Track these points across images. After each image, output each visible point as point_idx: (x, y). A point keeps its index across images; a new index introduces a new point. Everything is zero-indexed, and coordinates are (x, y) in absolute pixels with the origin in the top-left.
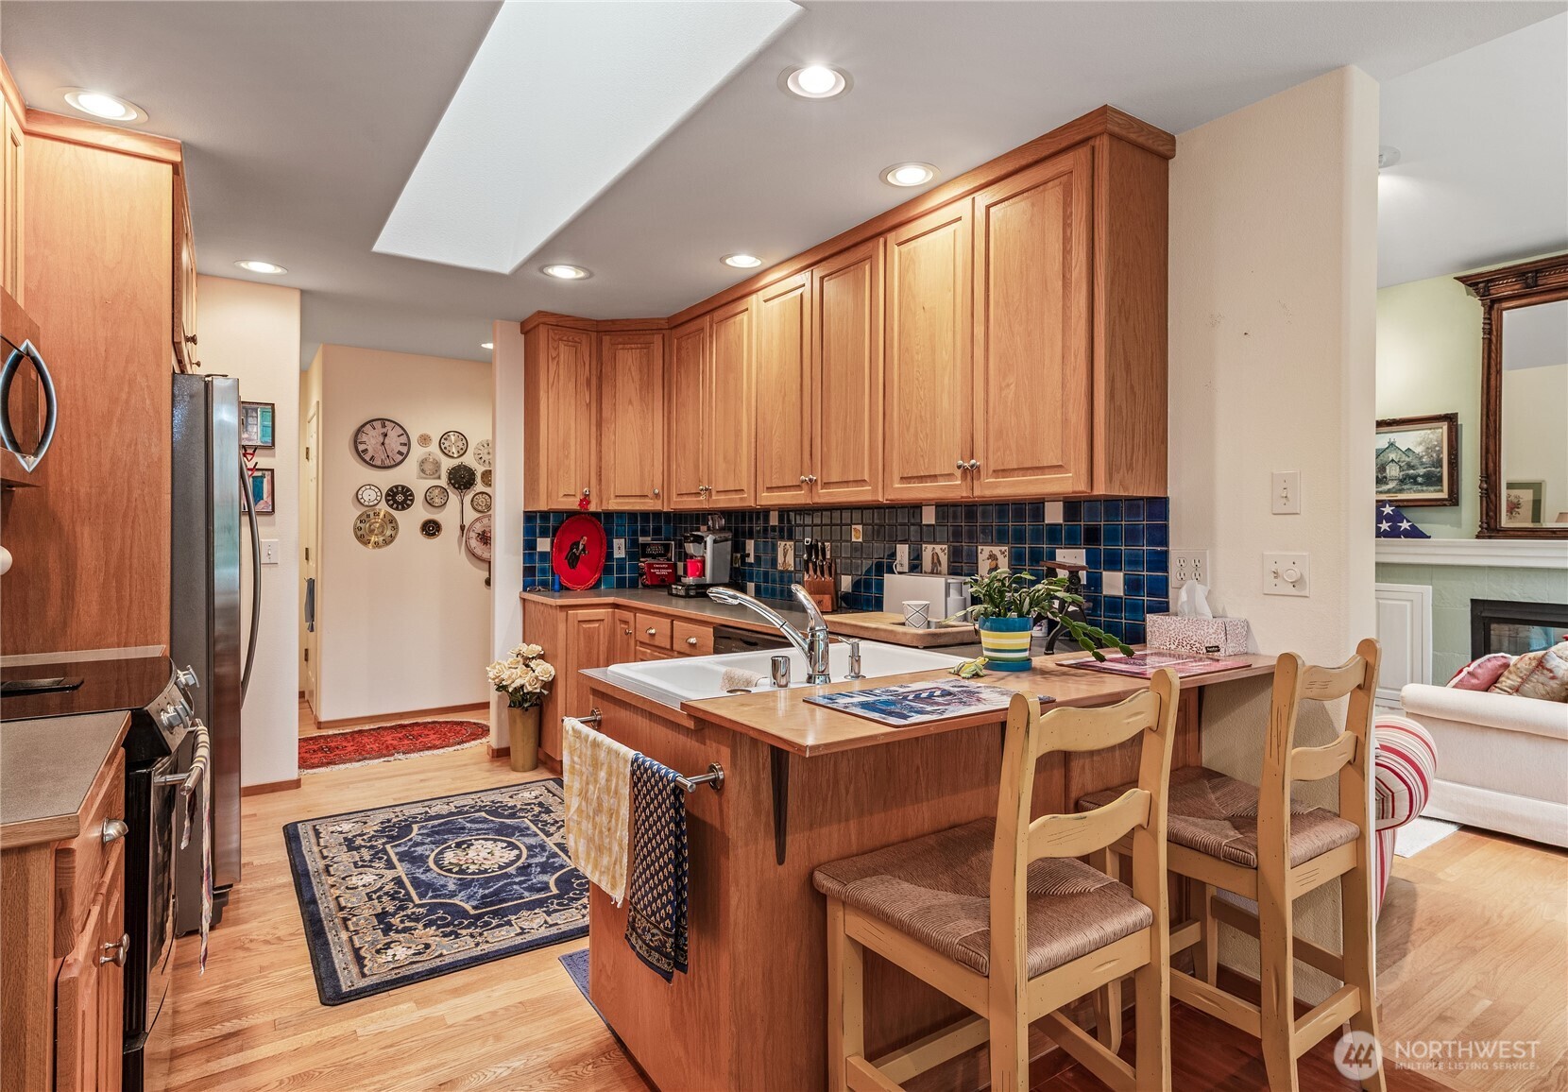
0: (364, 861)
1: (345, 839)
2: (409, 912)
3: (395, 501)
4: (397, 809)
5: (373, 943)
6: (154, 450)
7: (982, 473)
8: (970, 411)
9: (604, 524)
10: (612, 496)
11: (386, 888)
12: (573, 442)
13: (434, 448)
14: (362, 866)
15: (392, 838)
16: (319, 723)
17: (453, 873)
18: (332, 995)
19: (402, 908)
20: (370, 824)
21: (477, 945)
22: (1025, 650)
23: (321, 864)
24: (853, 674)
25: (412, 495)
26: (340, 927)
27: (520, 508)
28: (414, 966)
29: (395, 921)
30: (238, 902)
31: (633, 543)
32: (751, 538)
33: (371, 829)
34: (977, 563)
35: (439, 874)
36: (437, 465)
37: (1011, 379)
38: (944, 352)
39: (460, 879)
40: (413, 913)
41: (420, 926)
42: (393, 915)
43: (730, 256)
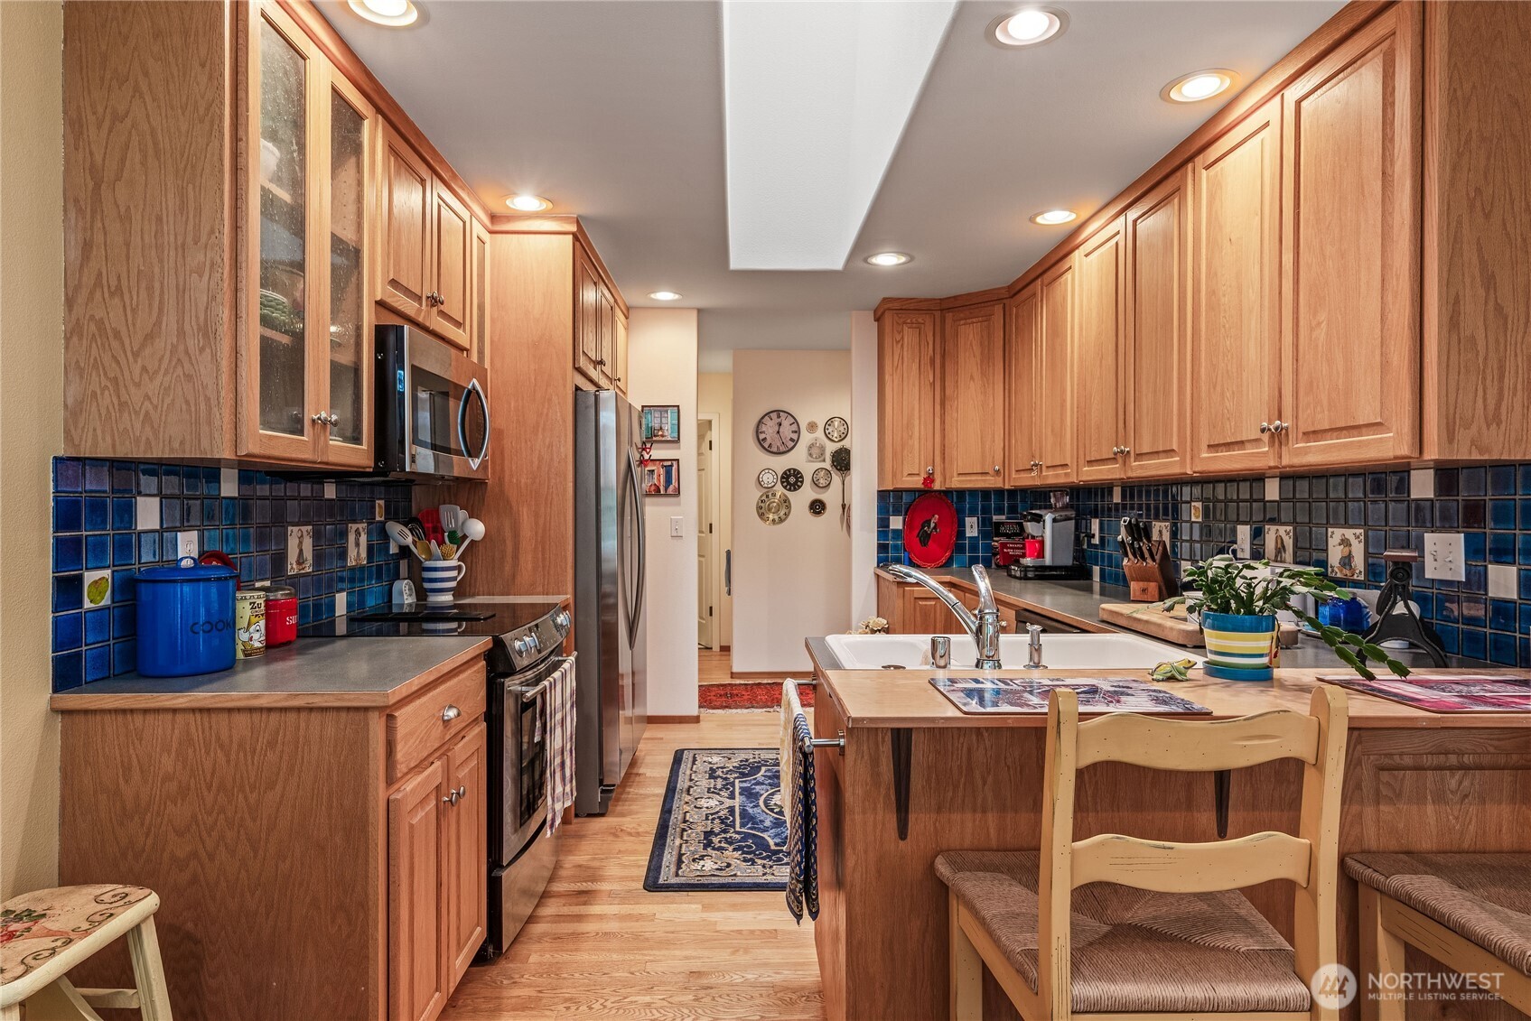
0: (715, 788)
1: (711, 769)
2: (728, 835)
3: (789, 483)
4: (757, 752)
5: (693, 853)
6: (562, 449)
7: (1290, 437)
8: (1278, 360)
9: (953, 503)
10: (955, 474)
11: (720, 814)
12: (916, 422)
13: (820, 433)
14: (713, 792)
15: (743, 775)
16: (732, 673)
17: (773, 812)
18: (653, 884)
19: (725, 831)
20: (733, 760)
21: (764, 874)
22: (1261, 656)
23: (688, 784)
24: (1032, 664)
25: (802, 477)
26: (678, 835)
27: (875, 488)
28: (713, 878)
29: (715, 840)
30: (626, 801)
31: (985, 522)
32: (1096, 517)
33: (735, 762)
34: (1327, 550)
35: (763, 811)
36: (822, 449)
37: (1322, 316)
38: (1251, 291)
39: (776, 819)
40: (731, 837)
41: (731, 848)
42: (716, 835)
43: (1042, 213)
